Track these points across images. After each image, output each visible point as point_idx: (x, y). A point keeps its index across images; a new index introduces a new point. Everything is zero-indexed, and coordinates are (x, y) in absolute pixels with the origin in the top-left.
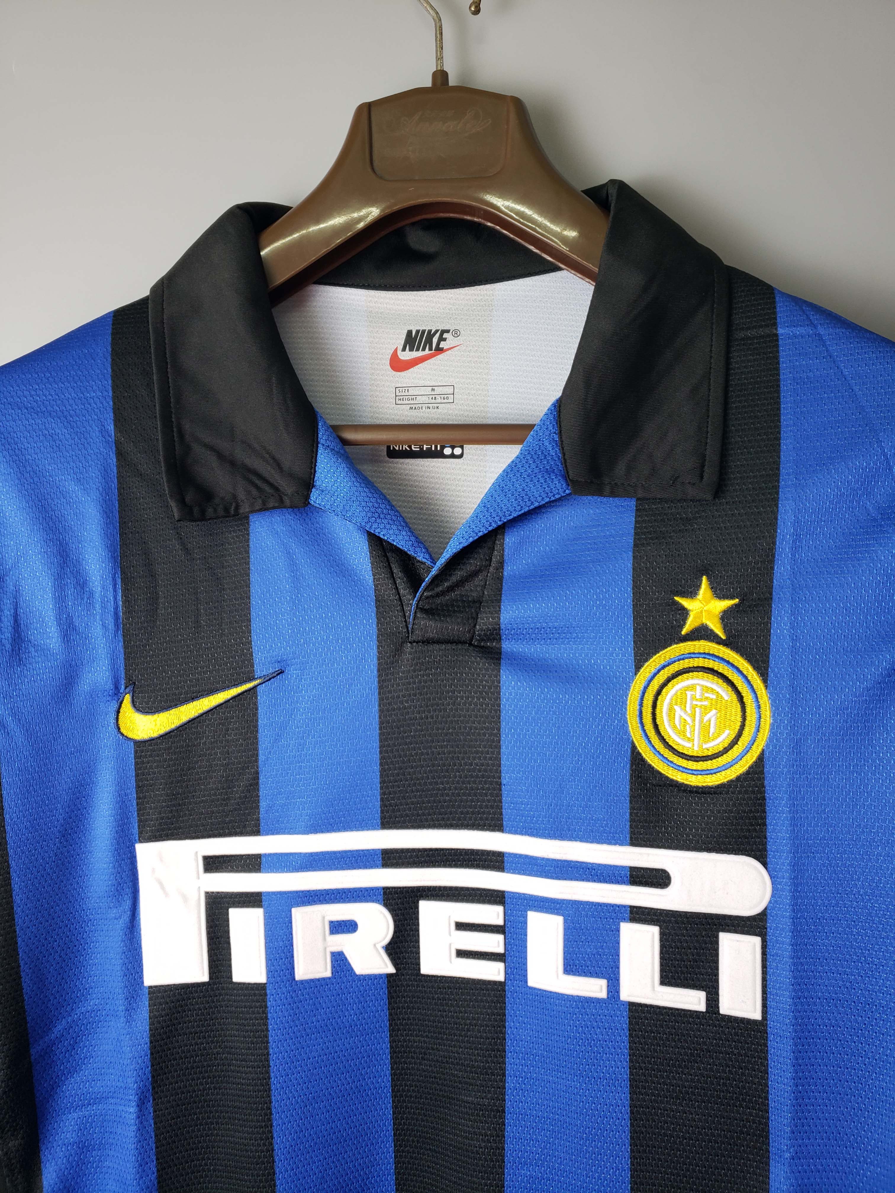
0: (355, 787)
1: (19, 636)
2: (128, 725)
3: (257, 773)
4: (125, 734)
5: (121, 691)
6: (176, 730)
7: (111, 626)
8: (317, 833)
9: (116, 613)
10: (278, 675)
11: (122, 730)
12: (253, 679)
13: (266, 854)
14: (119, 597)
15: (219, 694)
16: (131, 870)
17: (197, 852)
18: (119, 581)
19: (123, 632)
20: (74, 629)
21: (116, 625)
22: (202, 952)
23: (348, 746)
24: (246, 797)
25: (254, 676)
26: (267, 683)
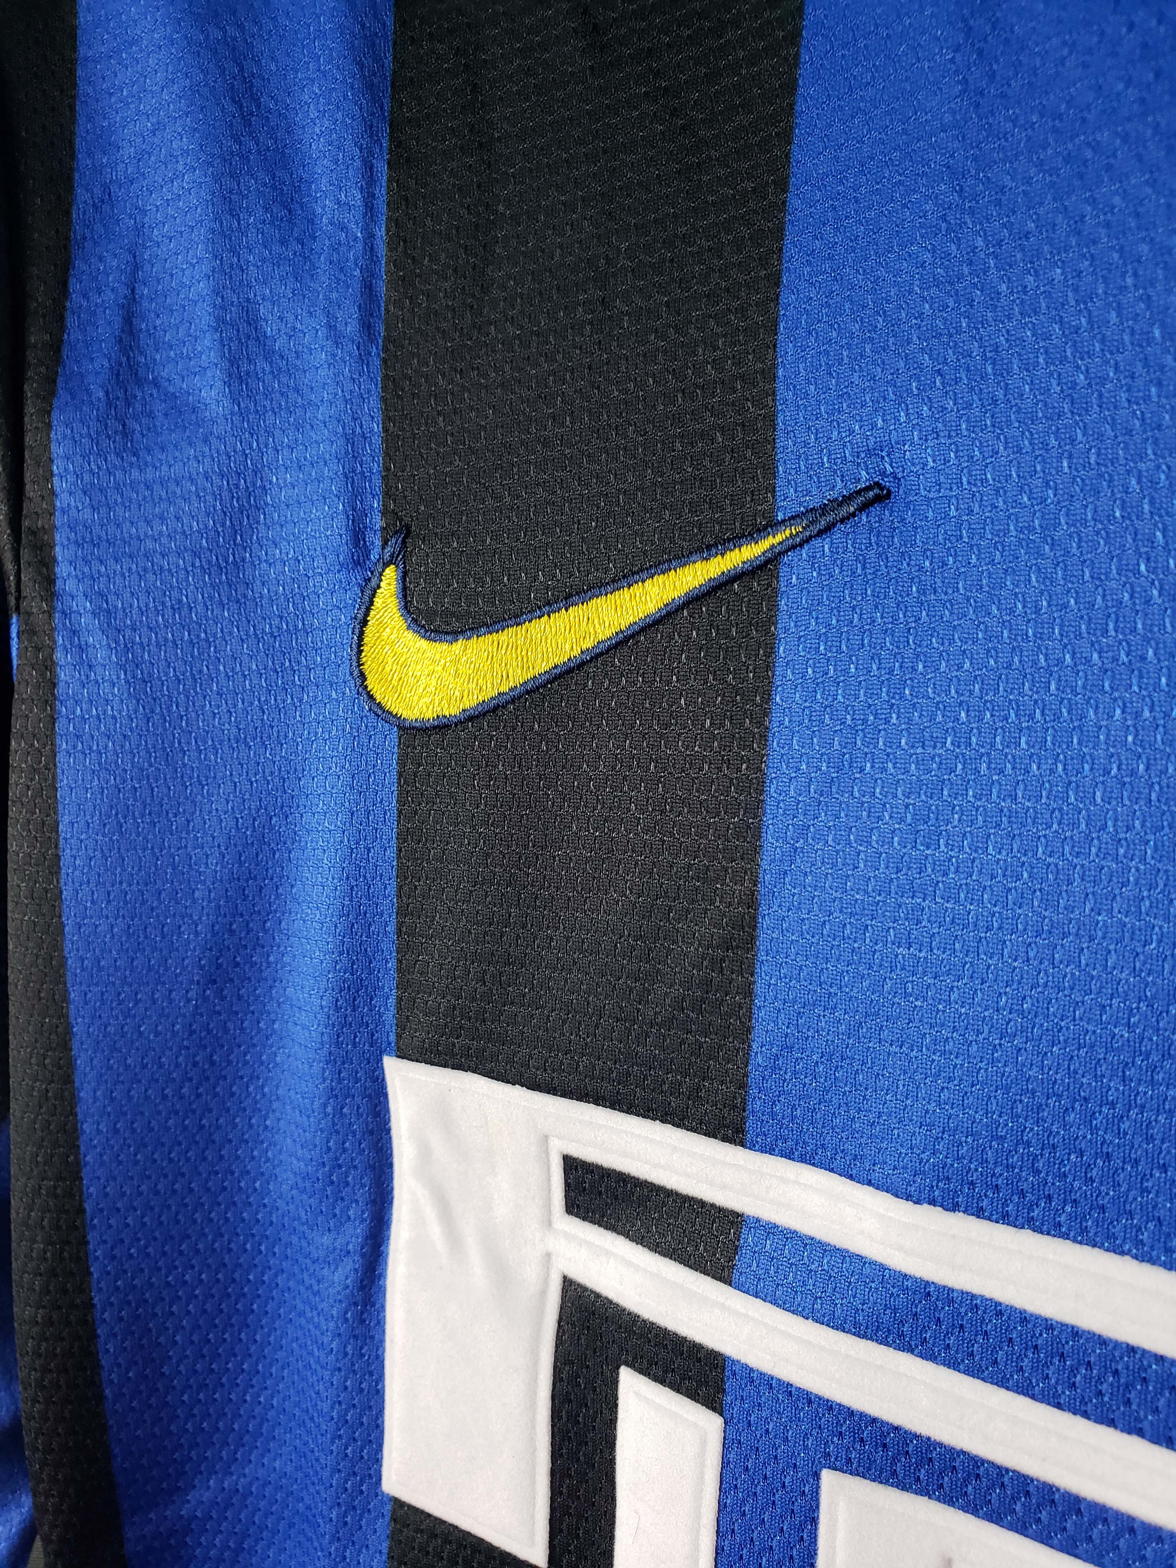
0: (1155, 1057)
1: (133, 368)
2: (388, 669)
3: (751, 902)
4: (379, 698)
5: (374, 556)
6: (513, 701)
7: (351, 327)
8: (954, 1208)
9: (368, 288)
10: (865, 507)
11: (371, 683)
12: (771, 526)
13: (758, 1220)
14: (381, 232)
15: (648, 582)
16: (371, 1133)
17: (546, 1138)
18: (382, 169)
19: (386, 350)
20: (261, 339)
21: (367, 327)
22: (534, 1468)
23: (1143, 860)
24: (707, 984)
25: (773, 510)
26: (816, 543)
